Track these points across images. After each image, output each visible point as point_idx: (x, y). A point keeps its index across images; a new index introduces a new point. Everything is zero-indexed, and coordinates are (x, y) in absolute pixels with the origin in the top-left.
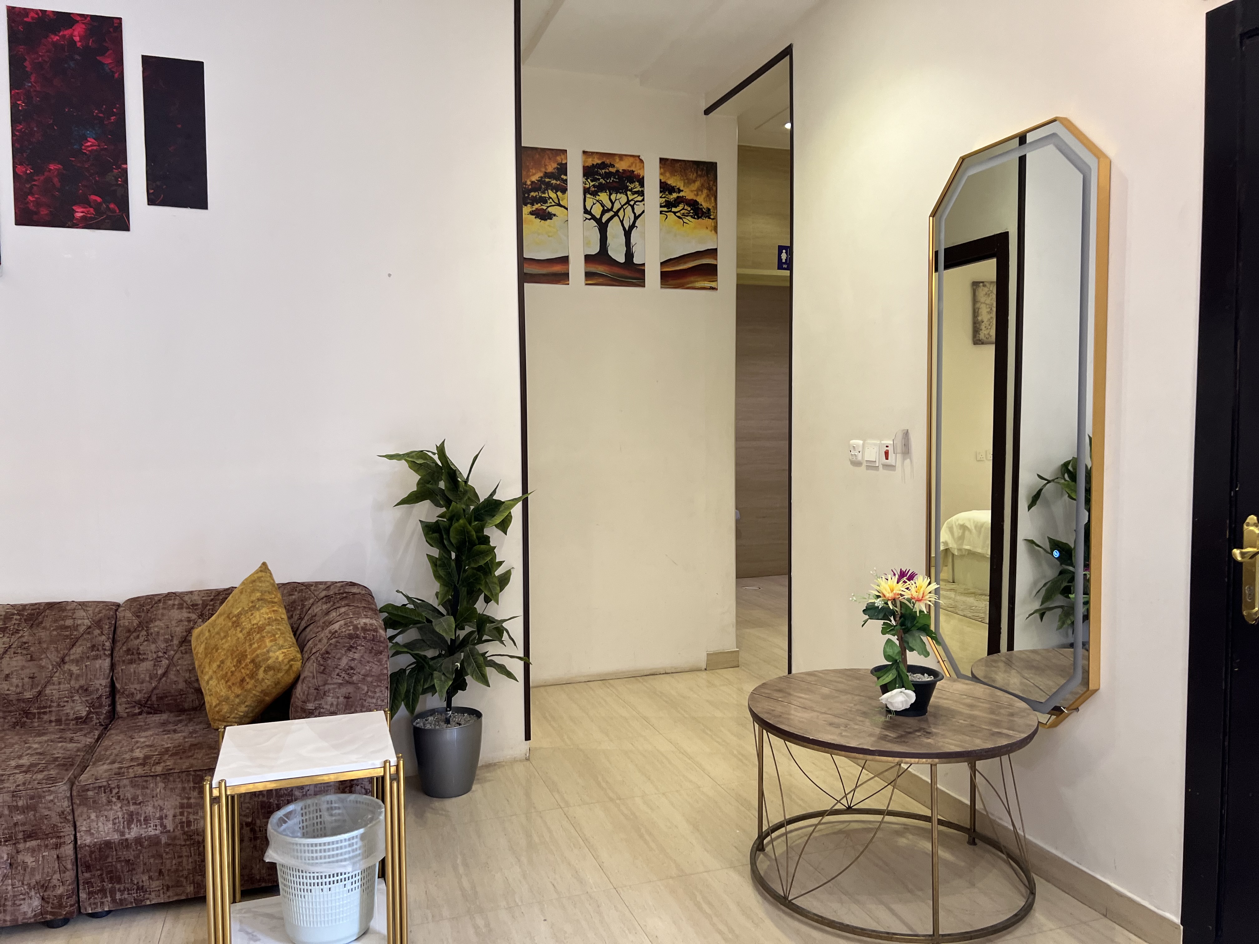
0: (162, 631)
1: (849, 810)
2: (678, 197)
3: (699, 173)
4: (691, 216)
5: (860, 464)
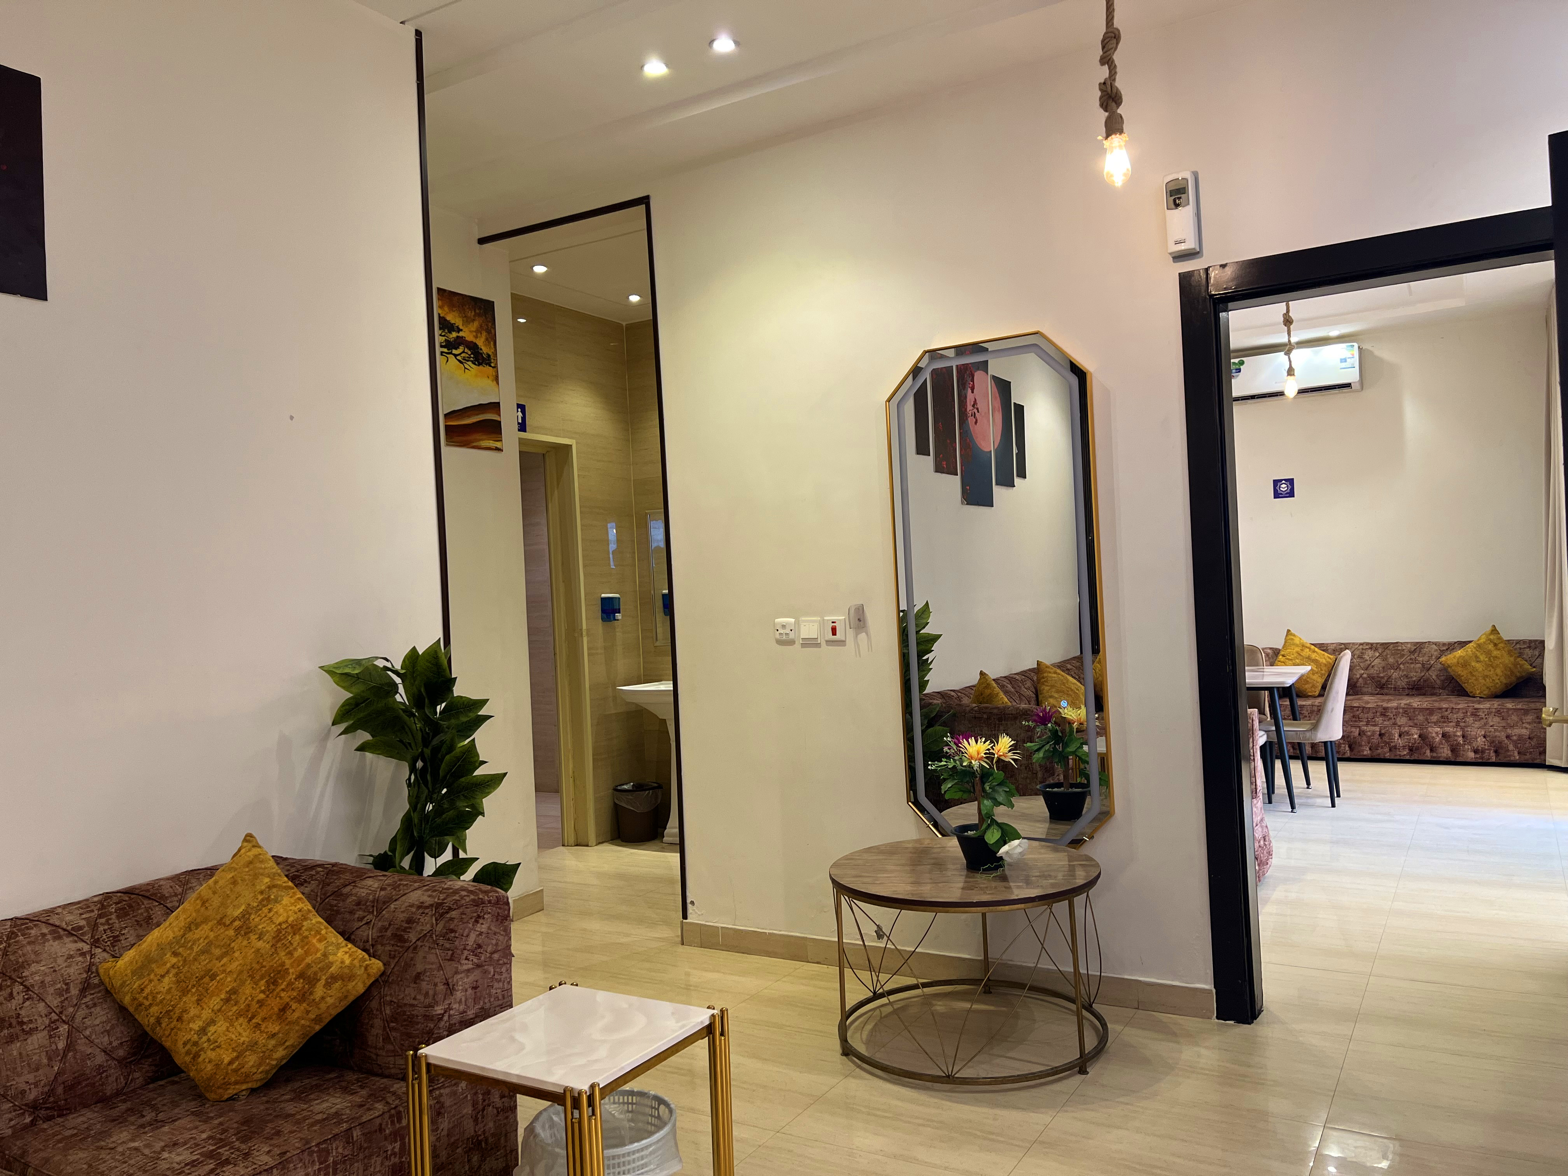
0: (48, 979)
1: (876, 996)
2: (457, 337)
3: (477, 311)
4: (471, 361)
5: (792, 642)
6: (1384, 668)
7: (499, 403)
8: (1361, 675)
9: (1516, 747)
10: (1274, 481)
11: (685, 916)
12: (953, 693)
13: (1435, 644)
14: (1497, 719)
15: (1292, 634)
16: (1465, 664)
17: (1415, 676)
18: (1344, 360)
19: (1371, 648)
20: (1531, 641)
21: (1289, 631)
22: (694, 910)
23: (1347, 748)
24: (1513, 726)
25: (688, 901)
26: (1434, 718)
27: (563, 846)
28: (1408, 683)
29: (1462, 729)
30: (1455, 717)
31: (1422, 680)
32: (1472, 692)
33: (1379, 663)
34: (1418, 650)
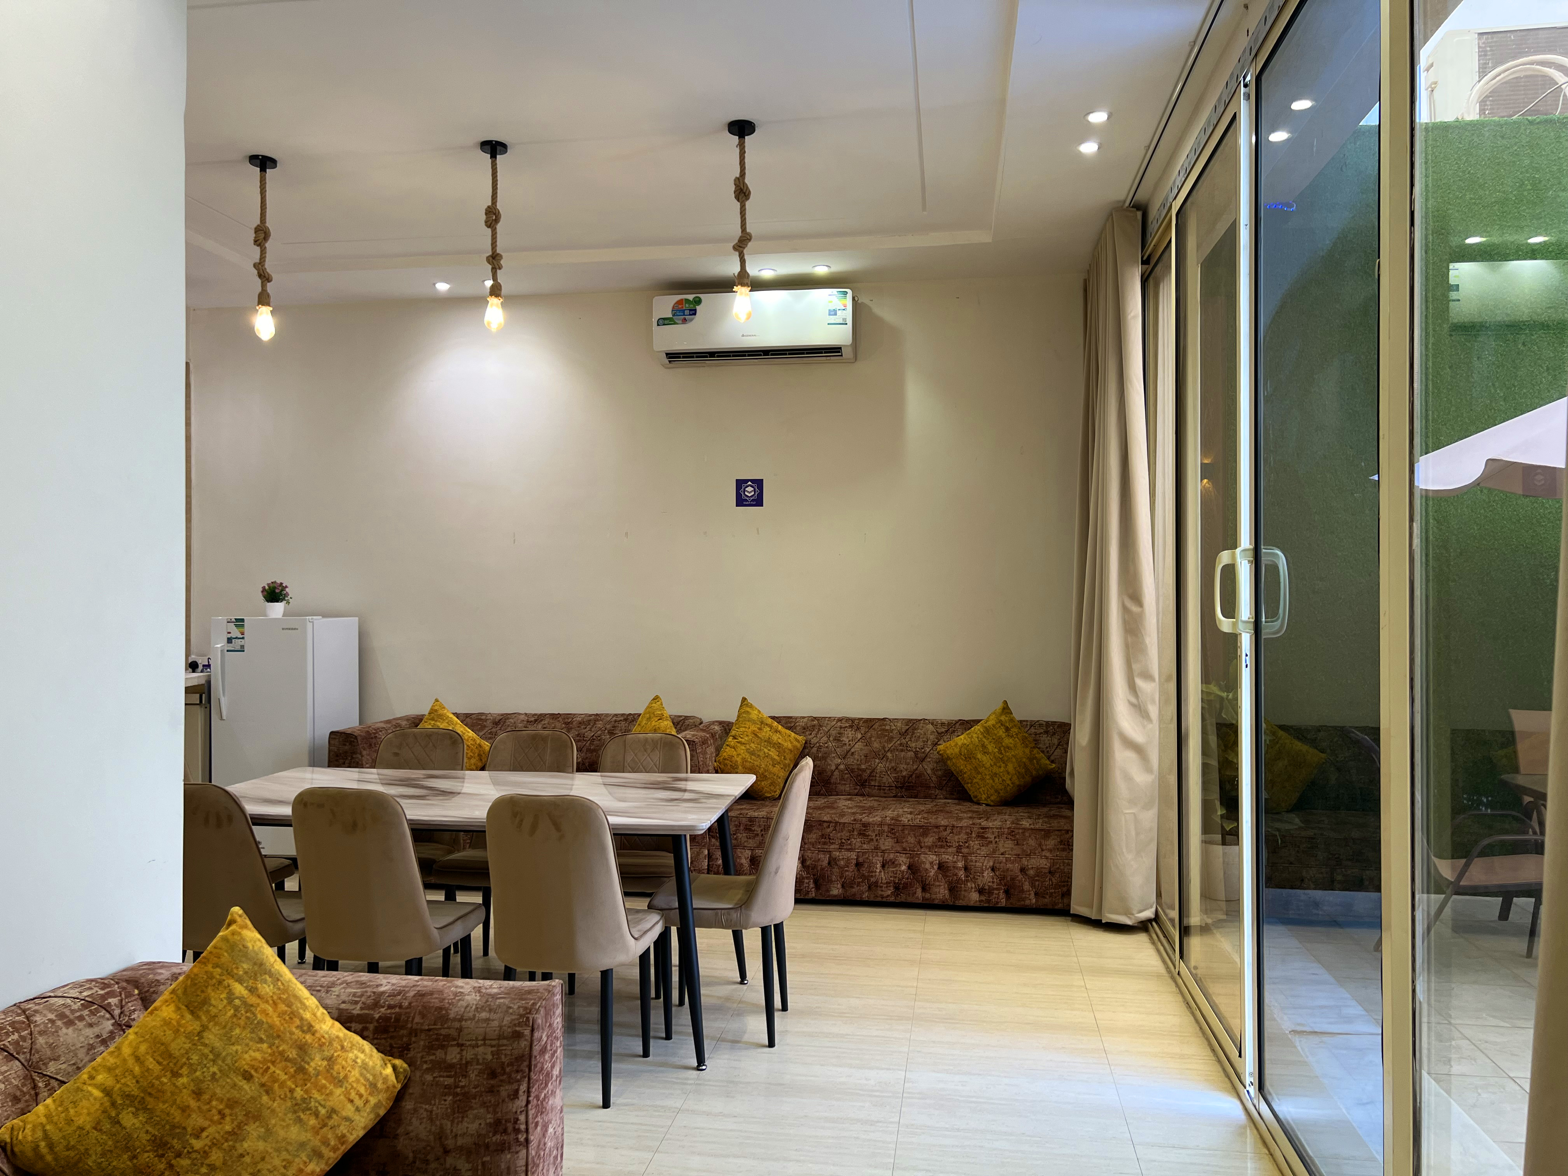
6: (866, 756)
8: (837, 766)
9: (1033, 886)
10: (737, 481)
13: (932, 722)
14: (1009, 844)
15: (747, 705)
16: (969, 756)
17: (905, 769)
18: (833, 313)
19: (851, 727)
20: (1048, 724)
21: (744, 699)
23: (812, 885)
24: (1030, 855)
26: (929, 840)
28: (896, 780)
29: (965, 857)
30: (955, 839)
31: (914, 776)
32: (976, 797)
33: (861, 750)
34: (910, 730)
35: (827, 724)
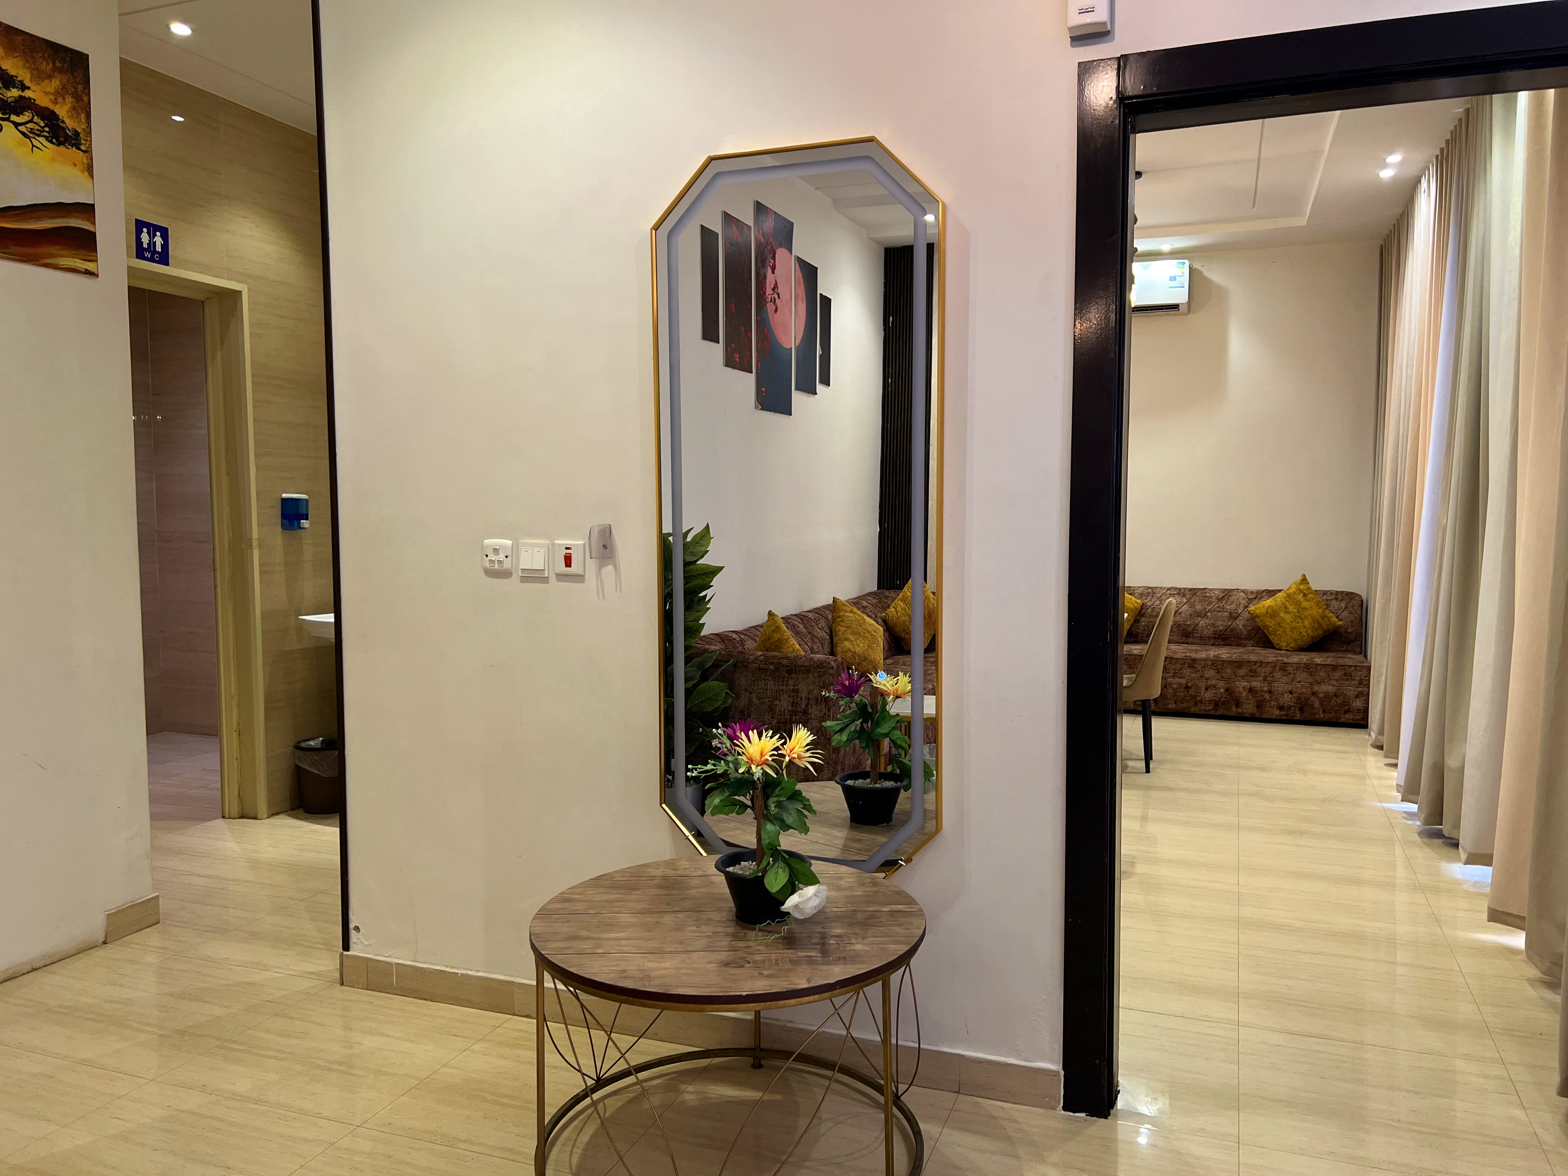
1: (601, 1083)
2: (20, 96)
3: (58, 64)
4: (47, 138)
5: (505, 574)
6: (1191, 615)
7: (93, 206)
9: (1322, 705)
11: (346, 946)
12: (734, 636)
13: (1243, 591)
14: (1305, 675)
16: (1273, 613)
17: (1221, 625)
18: (1173, 279)
19: (1179, 594)
20: (1337, 592)
22: (359, 939)
23: (1161, 704)
24: (1320, 683)
25: (352, 926)
26: (1242, 672)
27: (223, 817)
28: (1215, 632)
29: (1270, 684)
30: (1263, 671)
31: (1228, 630)
32: (1278, 645)
33: (1187, 610)
34: (1226, 597)
35: (1159, 592)
